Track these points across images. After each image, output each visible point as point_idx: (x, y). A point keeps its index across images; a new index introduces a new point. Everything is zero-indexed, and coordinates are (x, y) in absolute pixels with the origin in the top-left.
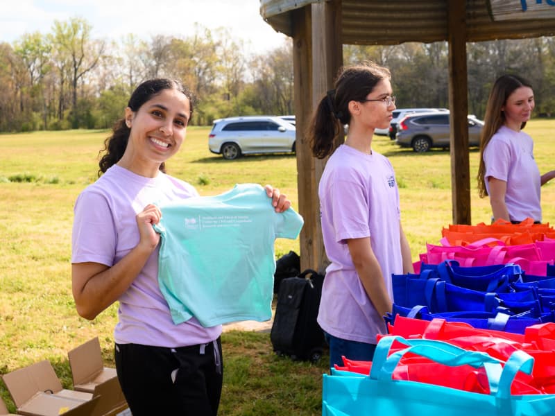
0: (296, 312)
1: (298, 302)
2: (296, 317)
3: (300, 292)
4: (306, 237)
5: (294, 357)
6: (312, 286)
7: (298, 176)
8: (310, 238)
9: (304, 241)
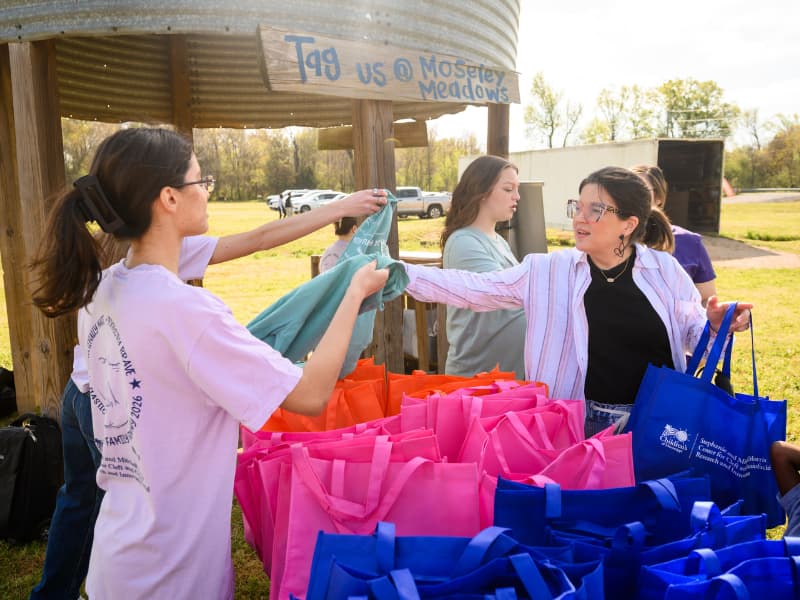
0: (12, 478)
1: (14, 465)
2: (13, 486)
3: (16, 449)
4: (21, 349)
5: (13, 541)
6: (34, 438)
7: (4, 276)
8: (25, 350)
9: (19, 354)
